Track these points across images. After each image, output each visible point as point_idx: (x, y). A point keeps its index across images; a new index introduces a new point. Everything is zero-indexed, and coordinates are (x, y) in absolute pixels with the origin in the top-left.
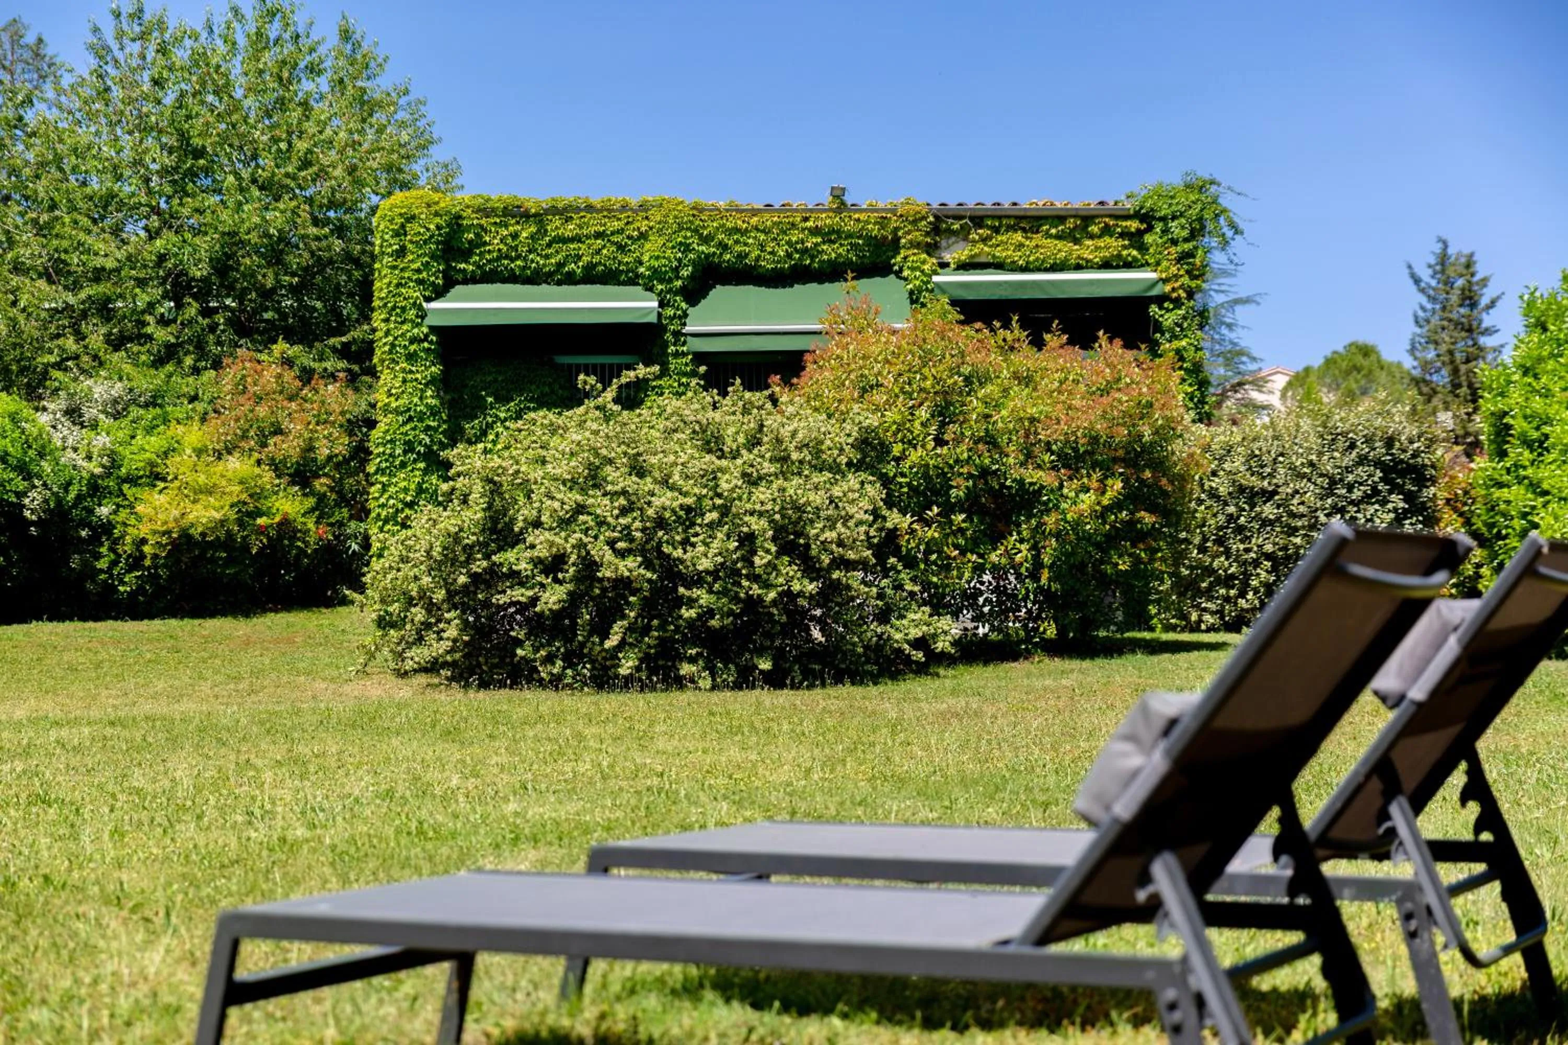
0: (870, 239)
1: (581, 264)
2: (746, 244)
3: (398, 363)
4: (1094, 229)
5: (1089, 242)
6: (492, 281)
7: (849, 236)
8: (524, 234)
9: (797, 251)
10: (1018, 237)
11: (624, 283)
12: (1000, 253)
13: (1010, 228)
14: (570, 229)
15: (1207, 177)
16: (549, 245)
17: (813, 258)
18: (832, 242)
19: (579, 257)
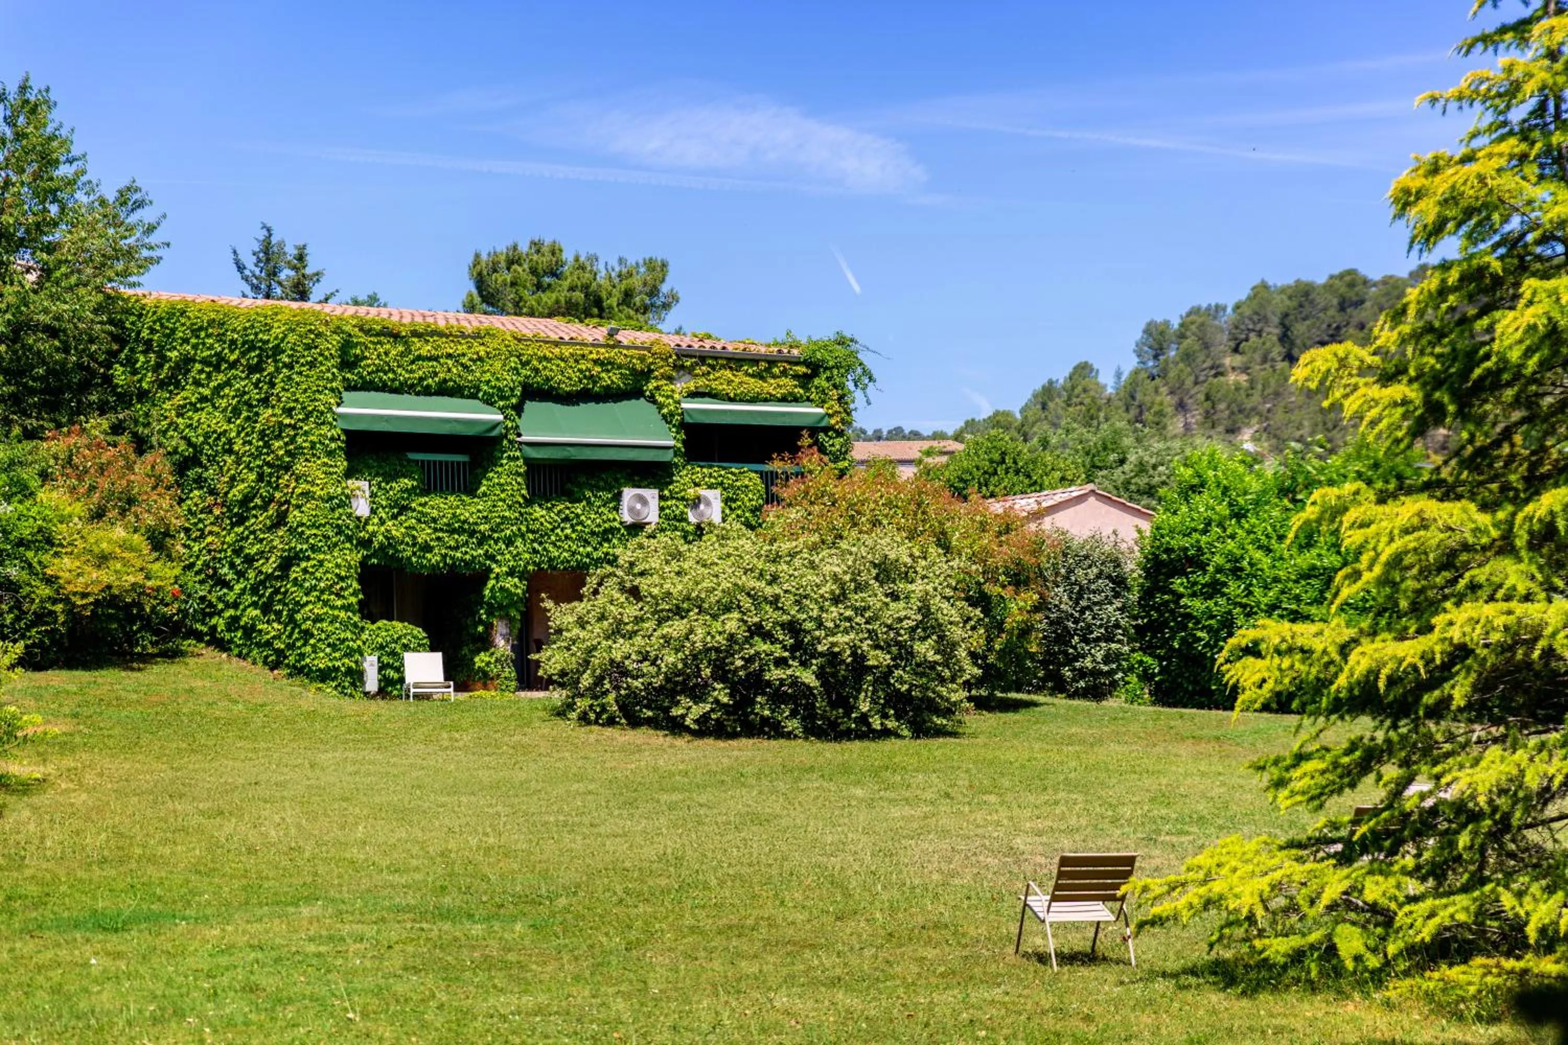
0: (633, 371)
1: (437, 379)
2: (551, 370)
3: (319, 458)
4: (776, 370)
5: (772, 381)
6: (368, 390)
7: (620, 367)
8: (394, 352)
9: (585, 377)
10: (728, 373)
11: (468, 397)
12: (717, 386)
13: (723, 367)
14: (426, 350)
15: (849, 336)
16: (413, 362)
17: (595, 383)
18: (608, 371)
19: (436, 374)
